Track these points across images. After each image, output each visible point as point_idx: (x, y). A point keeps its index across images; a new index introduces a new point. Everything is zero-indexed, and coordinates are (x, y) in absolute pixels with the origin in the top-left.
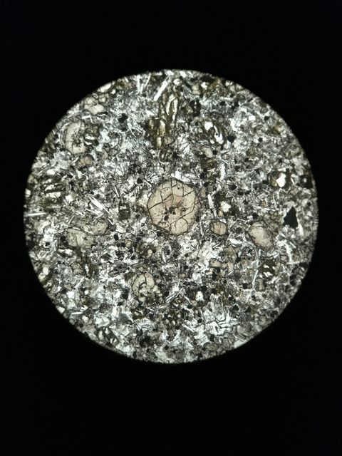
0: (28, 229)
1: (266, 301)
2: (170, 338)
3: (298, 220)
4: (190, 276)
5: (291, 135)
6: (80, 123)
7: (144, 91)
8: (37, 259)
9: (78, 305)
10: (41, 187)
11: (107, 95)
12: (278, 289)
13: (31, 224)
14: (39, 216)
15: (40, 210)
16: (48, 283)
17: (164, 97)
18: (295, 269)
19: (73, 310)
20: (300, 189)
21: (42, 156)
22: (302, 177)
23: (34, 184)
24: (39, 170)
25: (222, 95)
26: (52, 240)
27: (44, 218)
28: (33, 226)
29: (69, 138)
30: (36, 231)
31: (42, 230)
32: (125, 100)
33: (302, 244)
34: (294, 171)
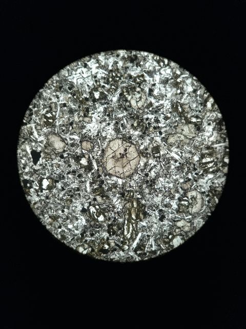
0: (224, 134)
1: (49, 96)
2: (116, 63)
3: (31, 156)
4: (105, 110)
5: (41, 217)
6: (193, 213)
7: (149, 239)
8: (216, 112)
9: (184, 82)
10: (217, 165)
11: (175, 234)
12: (41, 105)
13: (222, 138)
14: (217, 144)
15: (216, 148)
16: (207, 96)
17: (134, 235)
18: (30, 121)
19: (187, 78)
20: (32, 179)
21: (218, 187)
22: (31, 187)
23: (222, 166)
24: (219, 177)
25: (93, 241)
26: (207, 127)
27: (213, 143)
28: (220, 136)
29: (199, 201)
30: (218, 133)
31: (214, 134)
32: (162, 231)
33: (26, 139)
34: (37, 191)
